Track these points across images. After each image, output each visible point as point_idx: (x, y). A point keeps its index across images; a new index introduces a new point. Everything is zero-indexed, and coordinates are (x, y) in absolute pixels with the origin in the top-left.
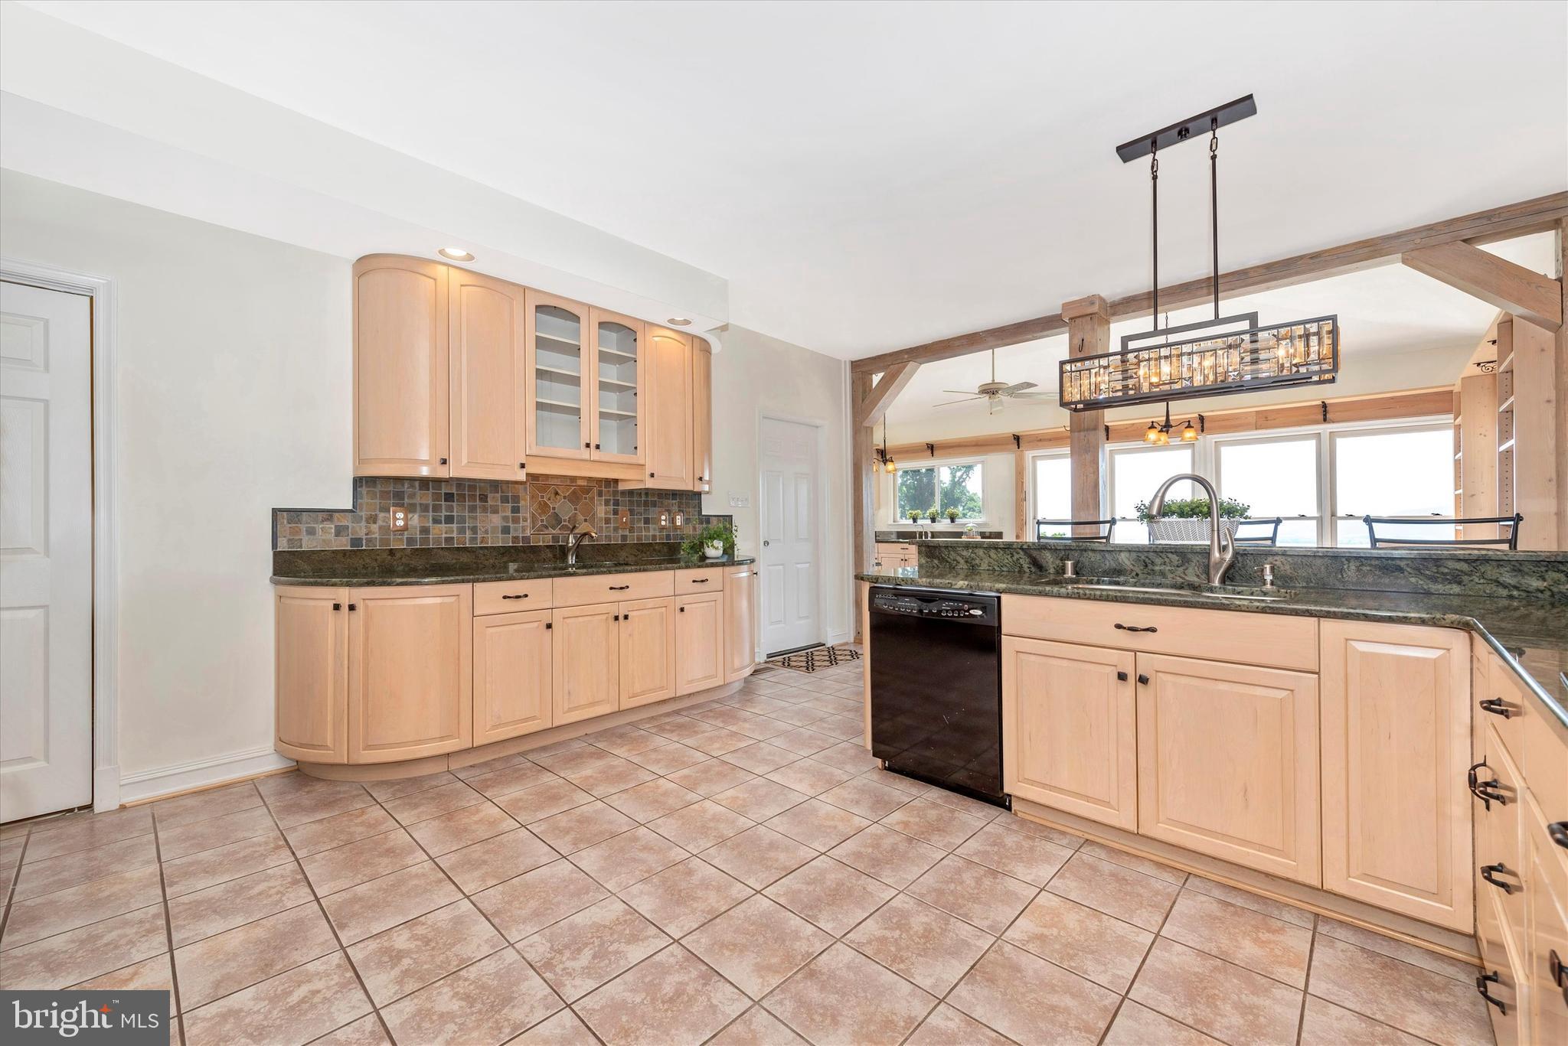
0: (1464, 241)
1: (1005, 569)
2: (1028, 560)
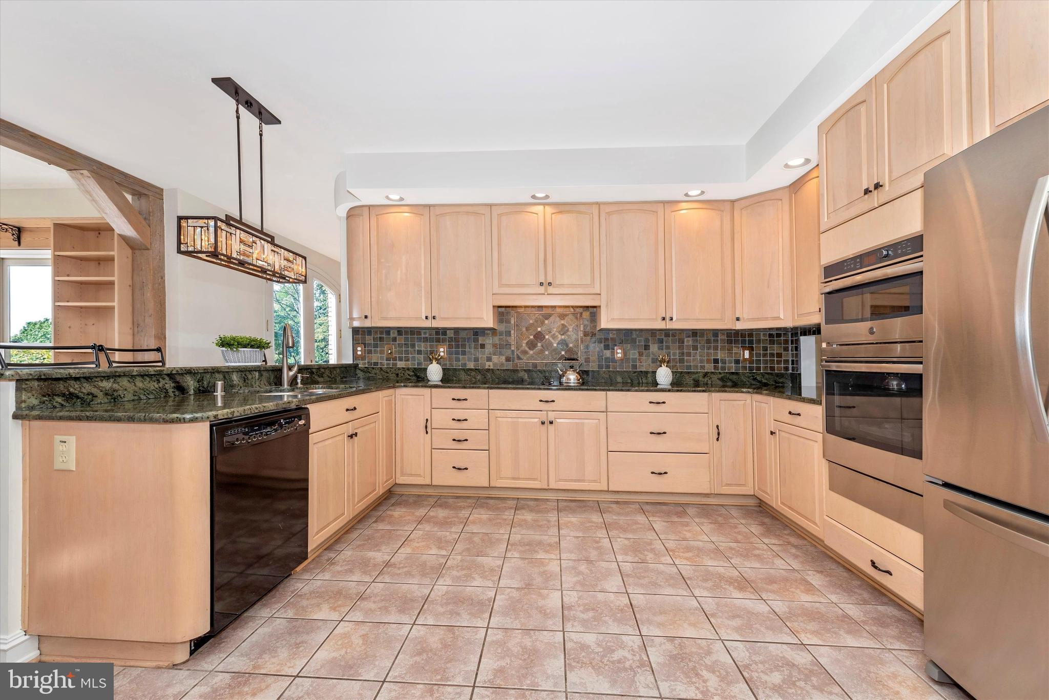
1: (151, 396)
2: (173, 385)
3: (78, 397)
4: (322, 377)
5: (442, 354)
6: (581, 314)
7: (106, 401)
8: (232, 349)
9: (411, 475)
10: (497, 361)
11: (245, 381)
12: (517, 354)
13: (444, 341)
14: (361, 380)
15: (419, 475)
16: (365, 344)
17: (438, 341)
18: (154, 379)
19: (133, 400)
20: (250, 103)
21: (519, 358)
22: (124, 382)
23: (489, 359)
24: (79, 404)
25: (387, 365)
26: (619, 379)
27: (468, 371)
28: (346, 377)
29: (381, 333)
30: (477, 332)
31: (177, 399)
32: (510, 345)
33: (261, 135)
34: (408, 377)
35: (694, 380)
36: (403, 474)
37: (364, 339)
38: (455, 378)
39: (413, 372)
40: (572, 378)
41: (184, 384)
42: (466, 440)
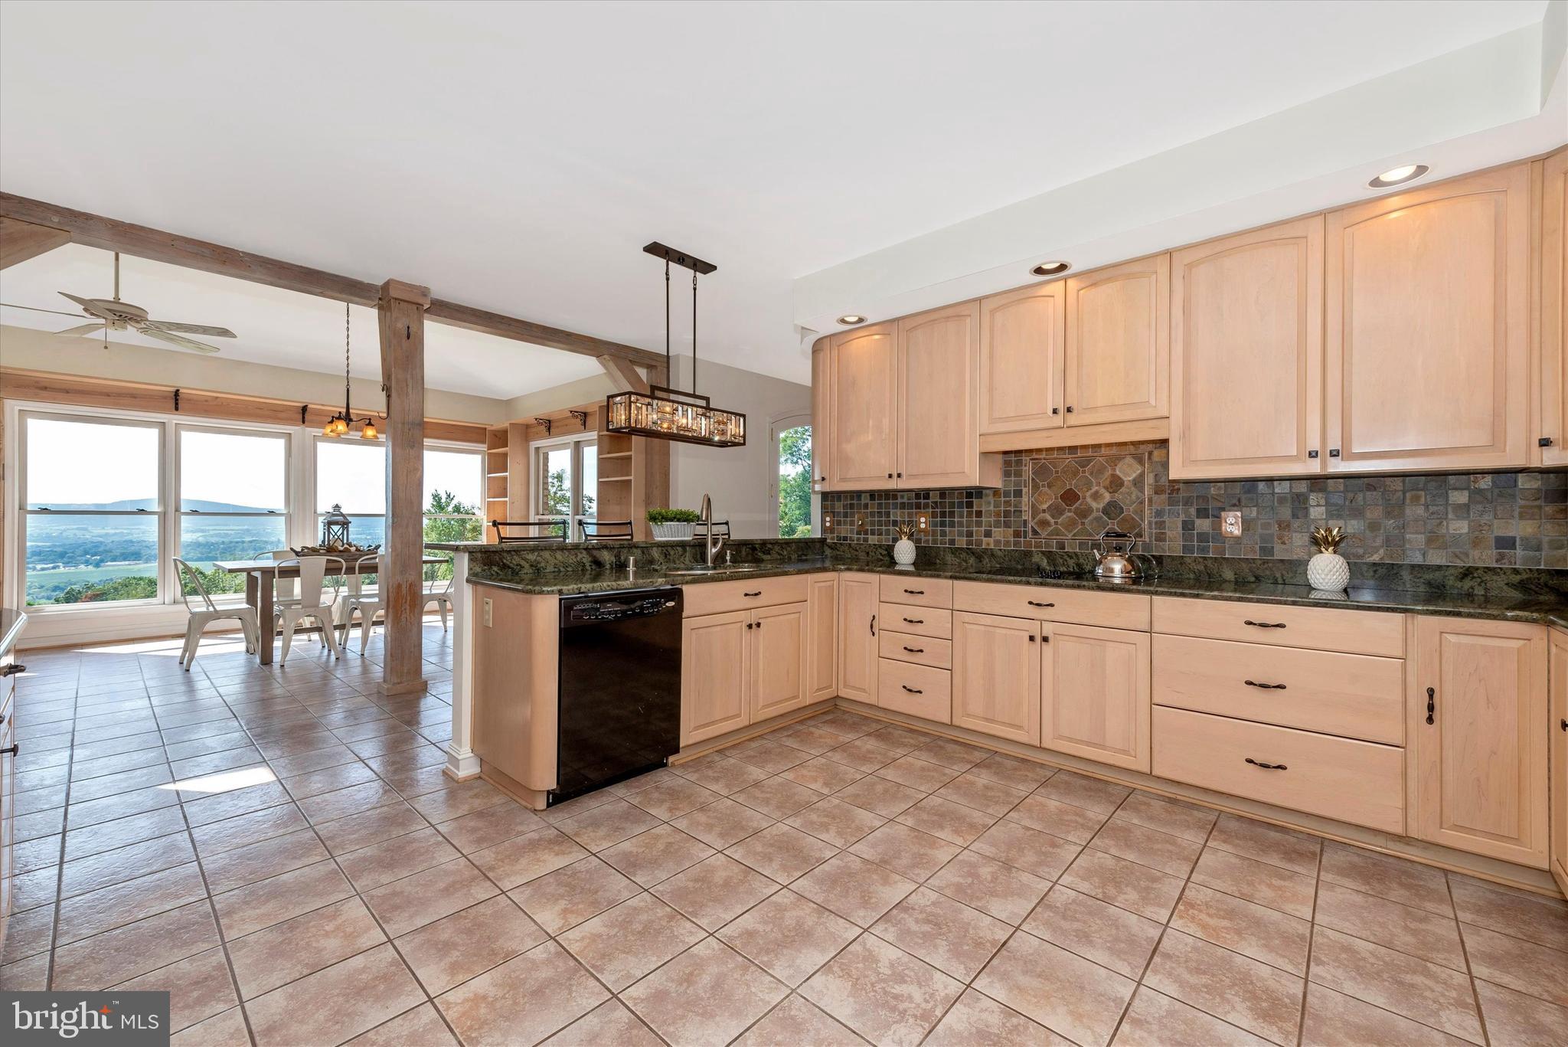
0: (630, 361)
2: (590, 559)
3: (509, 567)
4: (770, 554)
5: (923, 526)
6: (1150, 453)
7: (531, 571)
8: (656, 523)
9: (854, 688)
10: (999, 538)
11: (666, 557)
12: (1032, 527)
13: (926, 506)
14: (829, 559)
15: (864, 691)
16: (833, 513)
17: (918, 506)
18: (573, 552)
19: (554, 572)
20: (682, 259)
21: (1035, 532)
22: (546, 554)
23: (988, 534)
24: (510, 573)
25: (857, 541)
26: (1229, 575)
27: (956, 551)
28: (806, 555)
29: (852, 498)
30: (972, 494)
31: (593, 572)
32: (1021, 511)
33: (695, 289)
34: (881, 557)
35: (1429, 584)
36: (846, 686)
37: (833, 507)
38: (938, 561)
39: (886, 550)
40: (1117, 567)
41: (601, 559)
42: (921, 651)
